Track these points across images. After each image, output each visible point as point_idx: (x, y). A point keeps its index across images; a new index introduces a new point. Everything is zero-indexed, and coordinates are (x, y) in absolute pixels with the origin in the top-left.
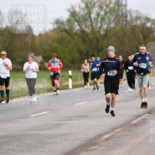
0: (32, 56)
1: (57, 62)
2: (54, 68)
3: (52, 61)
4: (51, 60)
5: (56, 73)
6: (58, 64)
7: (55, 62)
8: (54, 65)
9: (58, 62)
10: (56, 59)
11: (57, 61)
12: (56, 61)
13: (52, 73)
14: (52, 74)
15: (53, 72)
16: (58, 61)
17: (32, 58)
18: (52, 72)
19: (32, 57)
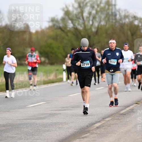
1: (35, 57)
5: (33, 67)
6: (35, 59)
7: (33, 56)
8: (31, 59)
9: (36, 56)
11: (34, 56)
14: (30, 68)
15: (30, 66)
16: (35, 55)
19: (10, 50)
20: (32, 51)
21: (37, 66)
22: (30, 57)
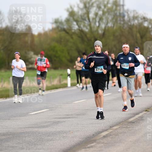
0: (19, 53)
1: (44, 61)
2: (41, 66)
3: (39, 59)
6: (45, 63)
7: (42, 61)
8: (41, 63)
9: (45, 61)
10: (44, 58)
11: (44, 60)
12: (44, 59)
16: (45, 60)
17: (19, 55)
18: (38, 71)
20: (42, 55)
21: (46, 70)
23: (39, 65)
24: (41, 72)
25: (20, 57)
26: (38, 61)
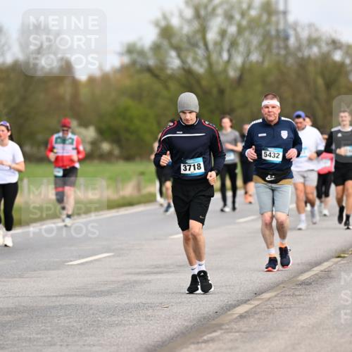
0: (8, 124)
1: (72, 143)
2: (63, 157)
3: (59, 137)
4: (56, 136)
6: (73, 149)
7: (67, 142)
8: (63, 149)
9: (75, 143)
10: (70, 135)
11: (70, 141)
12: (70, 138)
13: (59, 172)
15: (59, 167)
16: (73, 140)
17: (8, 130)
18: (57, 169)
20: (65, 129)
21: (77, 165)
22: (59, 143)
23: (60, 154)
24: (64, 171)
25: (9, 134)
26: (56, 142)
